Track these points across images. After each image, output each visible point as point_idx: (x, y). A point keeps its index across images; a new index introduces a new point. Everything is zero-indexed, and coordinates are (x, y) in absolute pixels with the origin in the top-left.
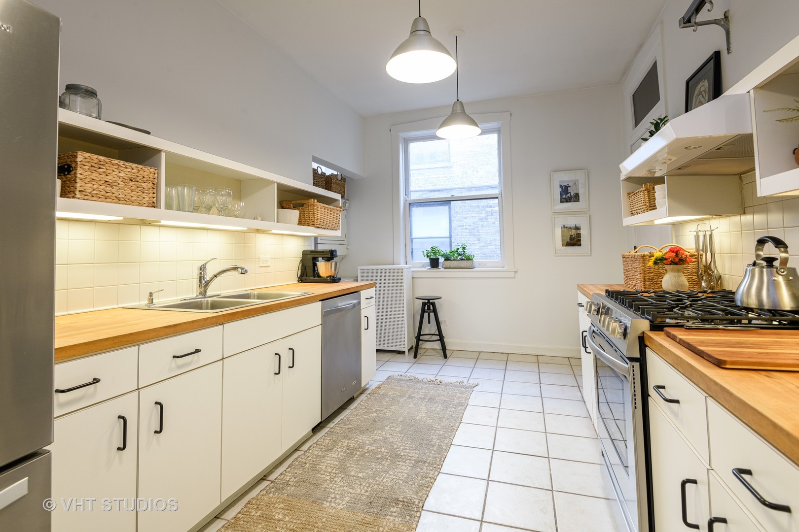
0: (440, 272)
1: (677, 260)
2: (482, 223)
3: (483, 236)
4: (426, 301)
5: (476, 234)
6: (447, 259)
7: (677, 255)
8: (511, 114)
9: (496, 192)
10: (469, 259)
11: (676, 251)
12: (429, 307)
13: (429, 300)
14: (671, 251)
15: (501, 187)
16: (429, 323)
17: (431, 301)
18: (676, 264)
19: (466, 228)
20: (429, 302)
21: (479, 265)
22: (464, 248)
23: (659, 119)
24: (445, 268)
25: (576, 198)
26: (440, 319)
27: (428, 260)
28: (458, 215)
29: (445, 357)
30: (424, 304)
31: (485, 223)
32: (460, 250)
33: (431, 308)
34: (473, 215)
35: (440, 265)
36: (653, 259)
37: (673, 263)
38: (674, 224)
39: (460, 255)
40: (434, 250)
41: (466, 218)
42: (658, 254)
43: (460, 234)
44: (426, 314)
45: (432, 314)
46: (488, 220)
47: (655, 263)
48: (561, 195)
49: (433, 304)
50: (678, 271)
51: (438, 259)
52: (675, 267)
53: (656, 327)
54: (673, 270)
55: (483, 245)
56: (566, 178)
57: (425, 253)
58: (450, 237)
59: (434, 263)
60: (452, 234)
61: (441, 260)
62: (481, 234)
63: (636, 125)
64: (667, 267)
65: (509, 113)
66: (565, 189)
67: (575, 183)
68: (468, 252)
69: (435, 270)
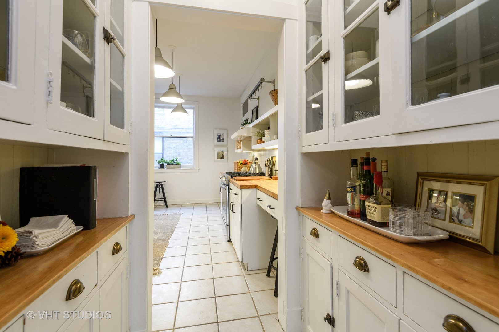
0: (165, 170)
1: (245, 163)
2: (181, 146)
3: (181, 153)
4: (158, 183)
5: (178, 152)
6: (168, 164)
7: (245, 162)
8: (199, 103)
9: (191, 135)
10: (179, 164)
11: (245, 161)
12: (159, 186)
13: (159, 182)
14: (244, 161)
15: (194, 133)
16: (159, 193)
17: (160, 183)
18: (245, 164)
19: (172, 149)
20: (159, 184)
21: (183, 167)
22: (176, 159)
23: (246, 119)
24: (167, 168)
25: (223, 140)
26: (165, 191)
27: (159, 165)
28: (168, 141)
29: (167, 207)
30: (157, 185)
31: (183, 146)
32: (175, 160)
33: (161, 186)
34: (176, 142)
35: (164, 167)
36: (240, 163)
37: (244, 164)
38: (249, 153)
39: (174, 162)
40: (162, 160)
41: (172, 143)
42: (241, 162)
43: (168, 151)
44: (158, 189)
45: (161, 189)
46: (184, 145)
47: (240, 164)
48: (218, 139)
49: (162, 185)
50: (245, 167)
51: (164, 164)
52: (245, 165)
53: (232, 178)
54: (244, 166)
55: (181, 157)
56: (220, 132)
57: (158, 162)
58: (163, 154)
59: (162, 166)
60: (164, 152)
61: (165, 164)
62: (180, 152)
63: (243, 116)
64: (243, 165)
65: (198, 103)
66: (219, 137)
67: (223, 135)
68: (178, 161)
69: (162, 169)
